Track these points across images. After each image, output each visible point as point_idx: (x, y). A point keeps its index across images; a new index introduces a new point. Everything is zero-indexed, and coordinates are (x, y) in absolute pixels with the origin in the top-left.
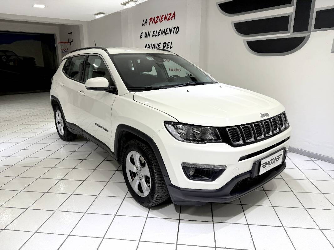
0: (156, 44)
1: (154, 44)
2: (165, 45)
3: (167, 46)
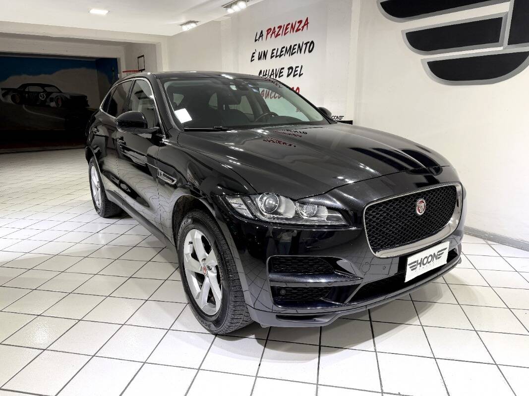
0: (276, 69)
1: (273, 70)
2: (291, 70)
3: (294, 73)
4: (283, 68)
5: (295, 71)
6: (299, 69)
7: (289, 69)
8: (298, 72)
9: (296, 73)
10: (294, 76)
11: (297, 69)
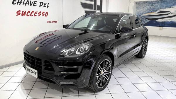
0: (31, 1)
1: (28, 1)
2: (42, 4)
3: (44, 5)
4: (37, 2)
5: (45, 5)
6: (47, 4)
7: (41, 3)
8: (47, 5)
9: (45, 6)
10: (44, 7)
11: (45, 4)
